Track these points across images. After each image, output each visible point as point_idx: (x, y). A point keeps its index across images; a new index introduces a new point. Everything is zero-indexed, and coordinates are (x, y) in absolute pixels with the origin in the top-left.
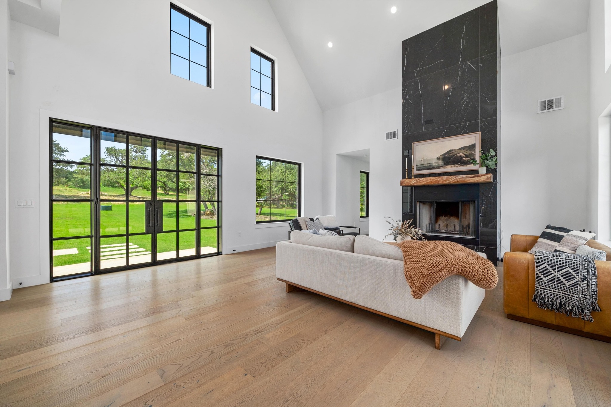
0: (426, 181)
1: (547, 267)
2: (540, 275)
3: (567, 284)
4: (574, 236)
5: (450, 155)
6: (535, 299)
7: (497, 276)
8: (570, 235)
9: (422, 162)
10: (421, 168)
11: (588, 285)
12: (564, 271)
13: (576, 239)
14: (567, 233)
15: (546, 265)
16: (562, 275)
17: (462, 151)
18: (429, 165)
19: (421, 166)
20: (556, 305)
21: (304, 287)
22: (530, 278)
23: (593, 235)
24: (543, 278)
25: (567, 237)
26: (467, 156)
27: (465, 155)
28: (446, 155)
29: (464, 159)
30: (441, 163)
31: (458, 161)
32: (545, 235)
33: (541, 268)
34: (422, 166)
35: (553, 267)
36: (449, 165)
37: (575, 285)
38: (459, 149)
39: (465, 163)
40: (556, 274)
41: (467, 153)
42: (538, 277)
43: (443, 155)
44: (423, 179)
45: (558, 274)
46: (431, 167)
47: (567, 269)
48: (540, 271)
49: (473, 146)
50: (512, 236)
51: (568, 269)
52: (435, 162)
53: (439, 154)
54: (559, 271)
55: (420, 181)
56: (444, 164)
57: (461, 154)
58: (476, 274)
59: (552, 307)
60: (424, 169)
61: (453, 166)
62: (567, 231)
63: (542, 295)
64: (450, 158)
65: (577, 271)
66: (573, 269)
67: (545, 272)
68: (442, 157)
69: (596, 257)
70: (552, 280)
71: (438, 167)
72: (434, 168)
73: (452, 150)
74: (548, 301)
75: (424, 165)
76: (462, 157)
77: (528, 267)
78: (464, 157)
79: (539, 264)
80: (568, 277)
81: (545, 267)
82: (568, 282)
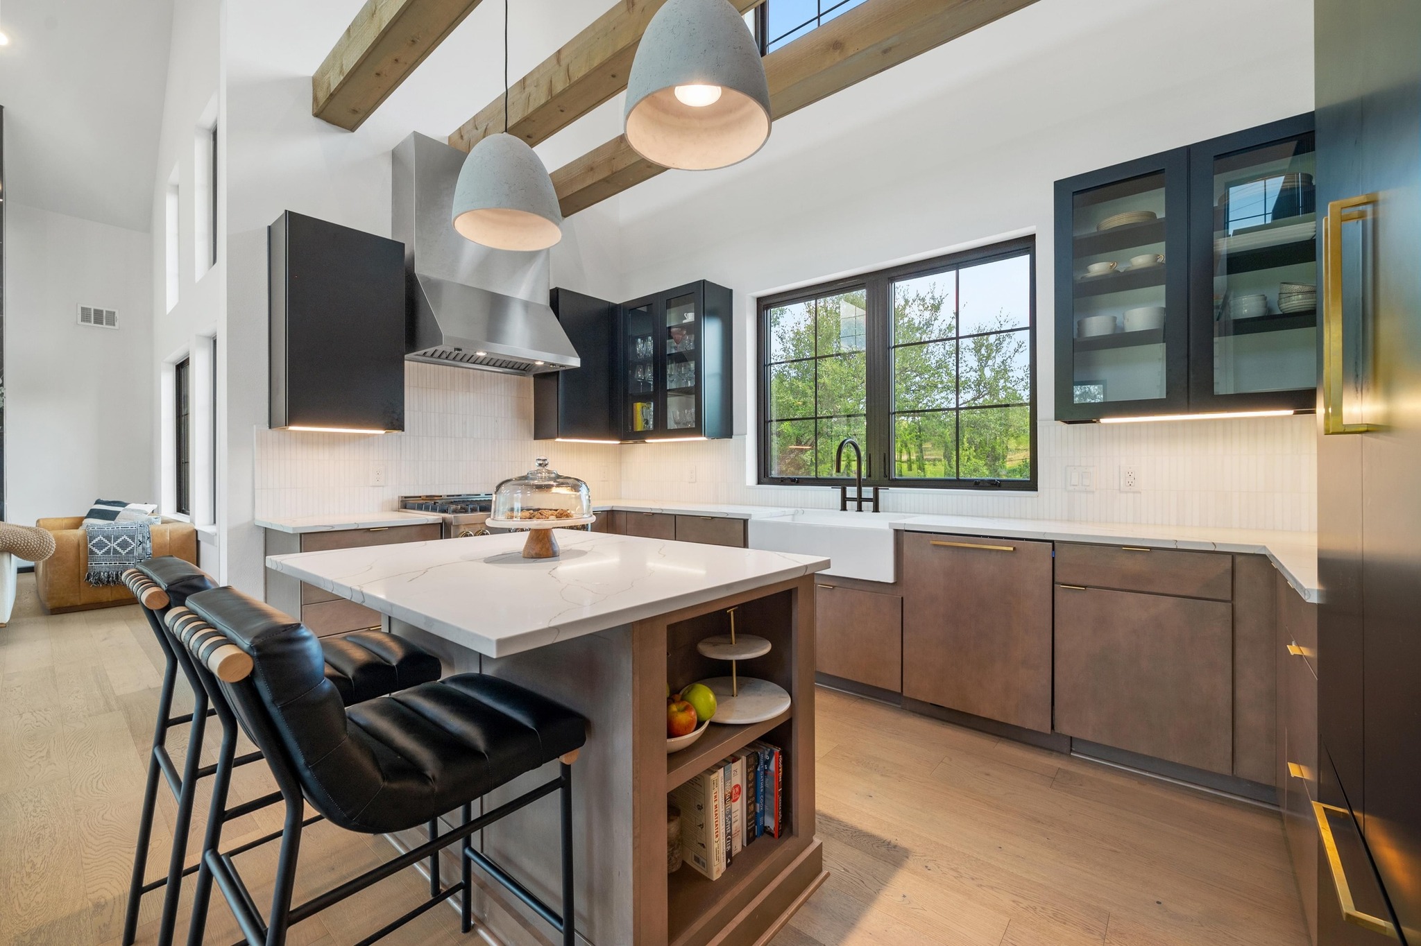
1: (102, 539)
2: (94, 549)
3: (124, 553)
4: (133, 510)
6: (88, 578)
7: (54, 542)
8: (127, 510)
11: (143, 549)
12: (121, 540)
13: (135, 514)
14: (124, 507)
15: (101, 537)
16: (118, 545)
20: (113, 578)
22: (81, 556)
23: (154, 506)
24: (98, 552)
25: (124, 512)
32: (93, 514)
33: (94, 541)
35: (108, 538)
37: (131, 552)
40: (112, 545)
42: (92, 552)
45: (114, 545)
47: (123, 538)
48: (93, 546)
50: (38, 521)
51: (125, 537)
54: (114, 542)
58: (29, 544)
59: (108, 582)
62: (123, 505)
63: (98, 570)
65: (132, 538)
66: (130, 537)
67: (100, 545)
69: (151, 523)
70: (108, 552)
74: (103, 576)
77: (79, 545)
79: (92, 538)
80: (124, 545)
81: (100, 540)
82: (124, 550)
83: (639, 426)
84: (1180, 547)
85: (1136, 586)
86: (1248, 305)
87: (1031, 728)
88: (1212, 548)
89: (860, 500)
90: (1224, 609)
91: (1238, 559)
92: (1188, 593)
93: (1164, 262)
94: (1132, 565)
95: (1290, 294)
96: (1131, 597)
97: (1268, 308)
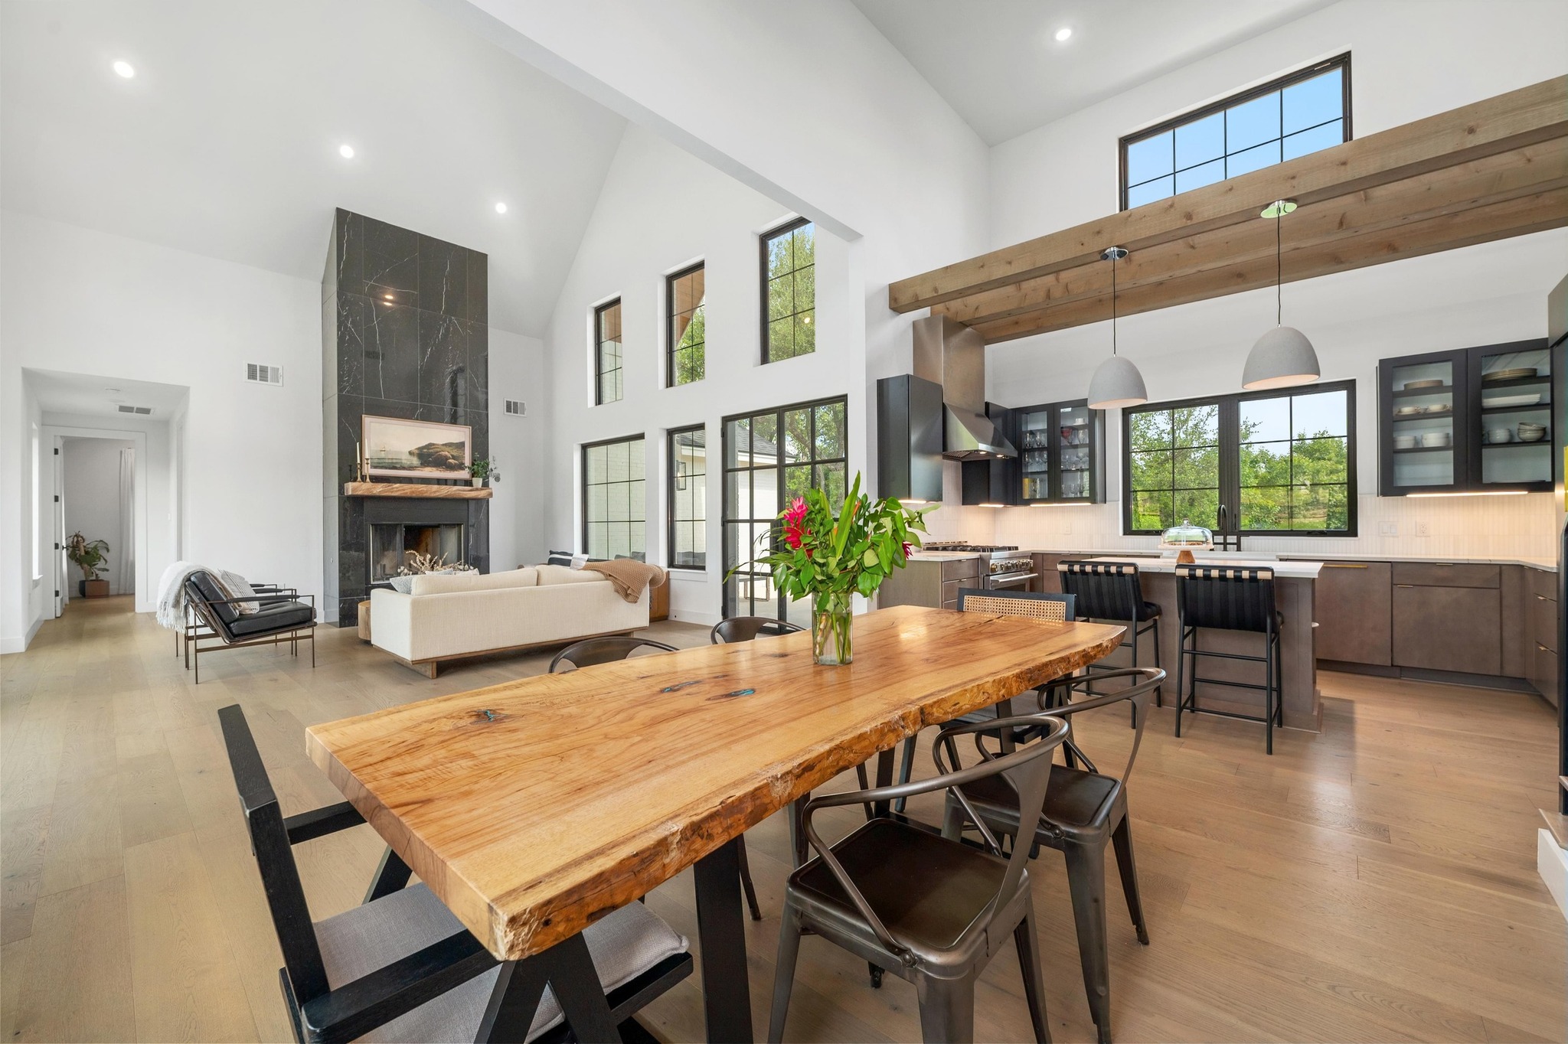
0: (404, 490)
5: (430, 451)
9: (383, 455)
10: (381, 465)
17: (447, 449)
18: (394, 461)
19: (380, 461)
21: (470, 653)
26: (454, 457)
27: (452, 455)
28: (425, 450)
29: (450, 461)
30: (415, 461)
31: (440, 462)
34: (382, 461)
36: (428, 466)
38: (443, 445)
39: (451, 468)
41: (455, 454)
43: (418, 449)
44: (397, 485)
46: (398, 466)
49: (461, 445)
52: (406, 459)
53: (413, 447)
55: (392, 488)
56: (421, 464)
57: (447, 453)
60: (386, 468)
61: (434, 469)
64: (430, 455)
68: (417, 452)
71: (411, 468)
72: (403, 468)
73: (434, 444)
75: (387, 461)
76: (447, 458)
78: (450, 458)
83: (1026, 496)
84: (1470, 562)
85: (1442, 583)
86: (1500, 435)
87: (1378, 664)
88: (1489, 562)
89: (1225, 544)
90: (1495, 592)
91: (1504, 567)
92: (1475, 585)
93: (1451, 409)
94: (1440, 573)
95: (1526, 431)
96: (1440, 589)
97: (1511, 436)
